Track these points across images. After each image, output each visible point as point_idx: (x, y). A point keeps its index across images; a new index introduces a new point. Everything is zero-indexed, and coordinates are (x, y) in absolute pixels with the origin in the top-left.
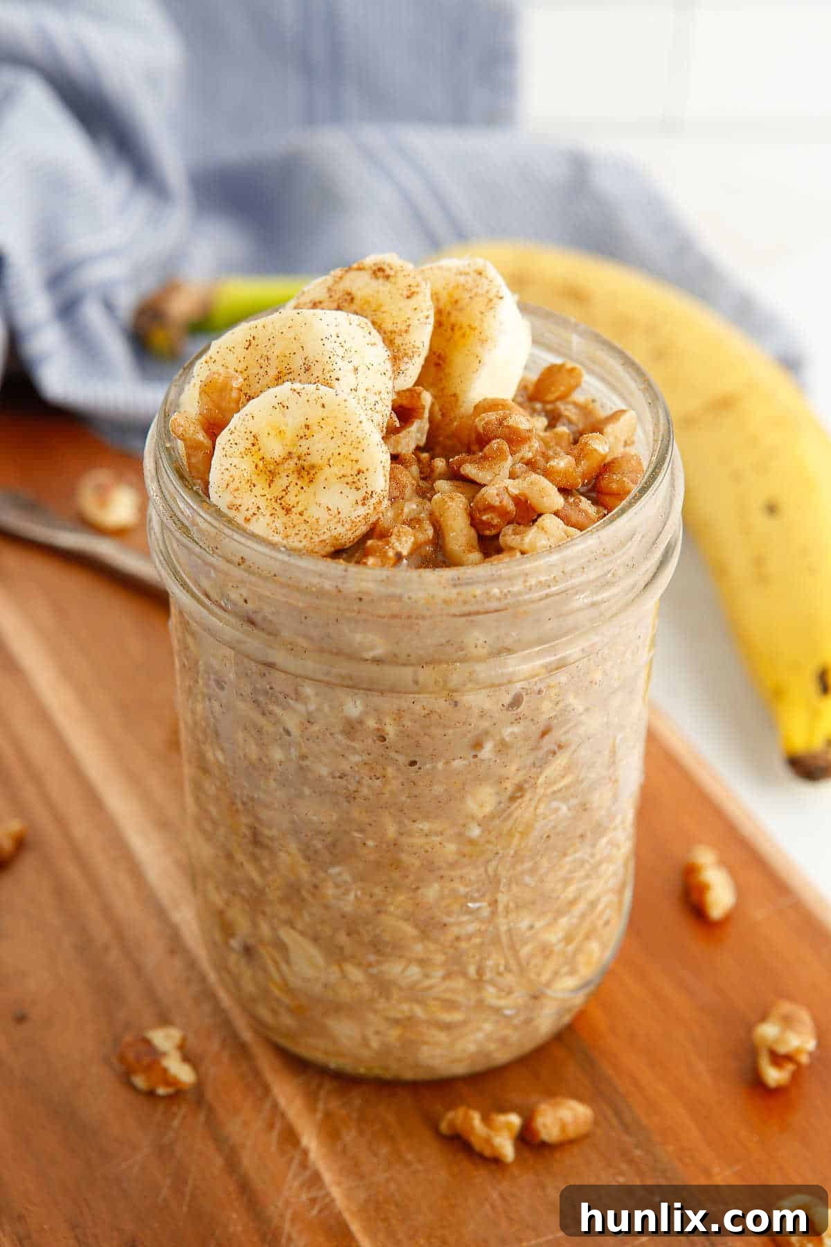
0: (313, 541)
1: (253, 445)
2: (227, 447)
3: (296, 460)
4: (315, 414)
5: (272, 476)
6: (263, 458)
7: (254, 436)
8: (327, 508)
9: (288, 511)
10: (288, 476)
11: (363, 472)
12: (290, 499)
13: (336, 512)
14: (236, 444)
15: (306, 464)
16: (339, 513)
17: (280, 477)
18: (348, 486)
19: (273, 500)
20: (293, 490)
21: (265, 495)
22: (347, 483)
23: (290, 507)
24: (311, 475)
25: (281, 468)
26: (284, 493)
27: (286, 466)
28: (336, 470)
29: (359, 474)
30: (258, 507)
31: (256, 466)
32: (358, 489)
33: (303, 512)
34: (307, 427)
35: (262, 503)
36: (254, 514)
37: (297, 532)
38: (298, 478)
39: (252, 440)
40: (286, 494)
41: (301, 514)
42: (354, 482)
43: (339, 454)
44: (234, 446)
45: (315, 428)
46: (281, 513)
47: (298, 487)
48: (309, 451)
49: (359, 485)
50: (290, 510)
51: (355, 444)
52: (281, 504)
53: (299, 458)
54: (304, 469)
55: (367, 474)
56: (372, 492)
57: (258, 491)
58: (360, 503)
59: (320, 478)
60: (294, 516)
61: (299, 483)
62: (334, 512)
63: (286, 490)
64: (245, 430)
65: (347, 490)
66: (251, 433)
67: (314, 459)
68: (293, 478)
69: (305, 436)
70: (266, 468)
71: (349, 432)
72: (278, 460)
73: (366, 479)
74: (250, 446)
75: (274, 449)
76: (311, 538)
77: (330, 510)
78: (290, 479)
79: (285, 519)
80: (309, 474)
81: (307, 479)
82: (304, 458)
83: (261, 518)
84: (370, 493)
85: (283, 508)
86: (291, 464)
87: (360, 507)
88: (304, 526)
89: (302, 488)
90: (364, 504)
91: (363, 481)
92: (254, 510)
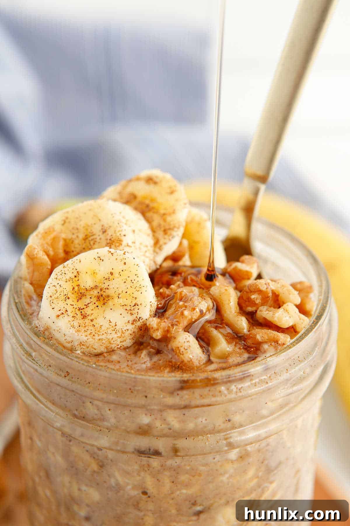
0: (94, 337)
1: (75, 277)
2: (59, 274)
3: (99, 290)
4: (118, 267)
5: (81, 296)
6: (79, 285)
7: (77, 272)
8: (110, 321)
9: (84, 317)
10: (91, 298)
11: (138, 305)
12: (88, 311)
13: (115, 325)
14: (65, 274)
15: (104, 294)
16: (116, 325)
17: (86, 298)
18: (127, 311)
19: (78, 309)
20: (91, 306)
21: (73, 305)
22: (126, 310)
23: (86, 315)
24: (106, 301)
25: (87, 293)
26: (86, 306)
27: (92, 292)
28: (121, 301)
29: (135, 305)
30: (66, 311)
31: (74, 288)
32: (132, 314)
33: (93, 319)
34: (112, 274)
35: (70, 308)
36: (63, 314)
37: (86, 330)
38: (97, 301)
39: (75, 274)
40: (86, 307)
41: (92, 321)
42: (130, 310)
43: (126, 292)
44: (63, 274)
45: (116, 275)
46: (79, 316)
47: (95, 305)
48: (108, 287)
49: (133, 312)
50: (86, 316)
51: (137, 289)
52: (81, 312)
53: (101, 290)
54: (102, 296)
55: (140, 307)
56: (140, 318)
57: (69, 302)
58: (131, 322)
59: (110, 303)
60: (87, 321)
61: (96, 303)
62: (113, 324)
63: (87, 306)
64: (74, 268)
65: (124, 313)
66: (76, 270)
67: (110, 292)
68: (94, 300)
69: (109, 278)
70: (79, 291)
71: (136, 281)
72: (88, 288)
73: (138, 309)
74: (73, 277)
75: (87, 282)
76: (94, 335)
77: (111, 322)
78: (92, 300)
79: (81, 321)
80: (104, 299)
81: (102, 302)
82: (104, 290)
83: (66, 316)
84: (139, 318)
85: (82, 315)
86: (95, 292)
87: (130, 324)
88: (91, 328)
89: (98, 306)
90: (132, 324)
91: (136, 310)
92: (63, 311)
